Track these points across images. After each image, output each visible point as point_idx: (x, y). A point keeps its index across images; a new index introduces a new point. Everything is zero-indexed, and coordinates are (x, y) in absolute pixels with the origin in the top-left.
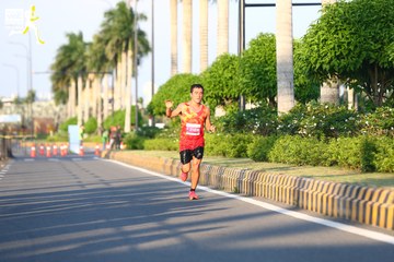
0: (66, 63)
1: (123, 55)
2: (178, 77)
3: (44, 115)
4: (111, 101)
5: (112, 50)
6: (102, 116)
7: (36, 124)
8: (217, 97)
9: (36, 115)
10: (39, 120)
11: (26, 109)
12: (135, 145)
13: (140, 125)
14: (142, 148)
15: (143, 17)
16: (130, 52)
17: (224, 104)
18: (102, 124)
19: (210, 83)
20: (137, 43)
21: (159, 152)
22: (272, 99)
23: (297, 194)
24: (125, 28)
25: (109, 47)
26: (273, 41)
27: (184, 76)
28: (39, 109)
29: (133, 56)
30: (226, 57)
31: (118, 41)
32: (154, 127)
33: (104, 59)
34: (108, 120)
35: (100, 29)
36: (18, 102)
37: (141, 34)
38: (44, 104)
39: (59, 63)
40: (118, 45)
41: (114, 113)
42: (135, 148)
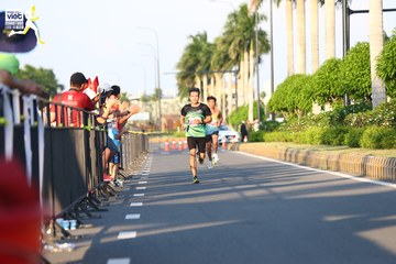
0: (191, 62)
1: (246, 54)
2: (293, 77)
3: (171, 112)
4: (235, 96)
5: (234, 50)
6: (227, 111)
7: (164, 120)
8: (325, 95)
9: (163, 112)
10: (166, 116)
11: (154, 106)
12: (257, 138)
13: (261, 120)
14: (263, 141)
15: (264, 17)
16: (252, 52)
17: (331, 102)
18: (227, 119)
19: (318, 84)
20: (258, 43)
21: (278, 144)
22: (369, 97)
23: (363, 166)
24: (247, 29)
25: (232, 47)
26: (368, 49)
27: (299, 76)
28: (166, 106)
29: (255, 55)
30: (332, 61)
31: (240, 41)
32: (273, 121)
33: (227, 57)
34: (232, 116)
35: (224, 31)
36: (145, 99)
37: (262, 34)
38: (170, 101)
39: (186, 62)
40: (241, 45)
41: (237, 109)
42: (257, 141)
